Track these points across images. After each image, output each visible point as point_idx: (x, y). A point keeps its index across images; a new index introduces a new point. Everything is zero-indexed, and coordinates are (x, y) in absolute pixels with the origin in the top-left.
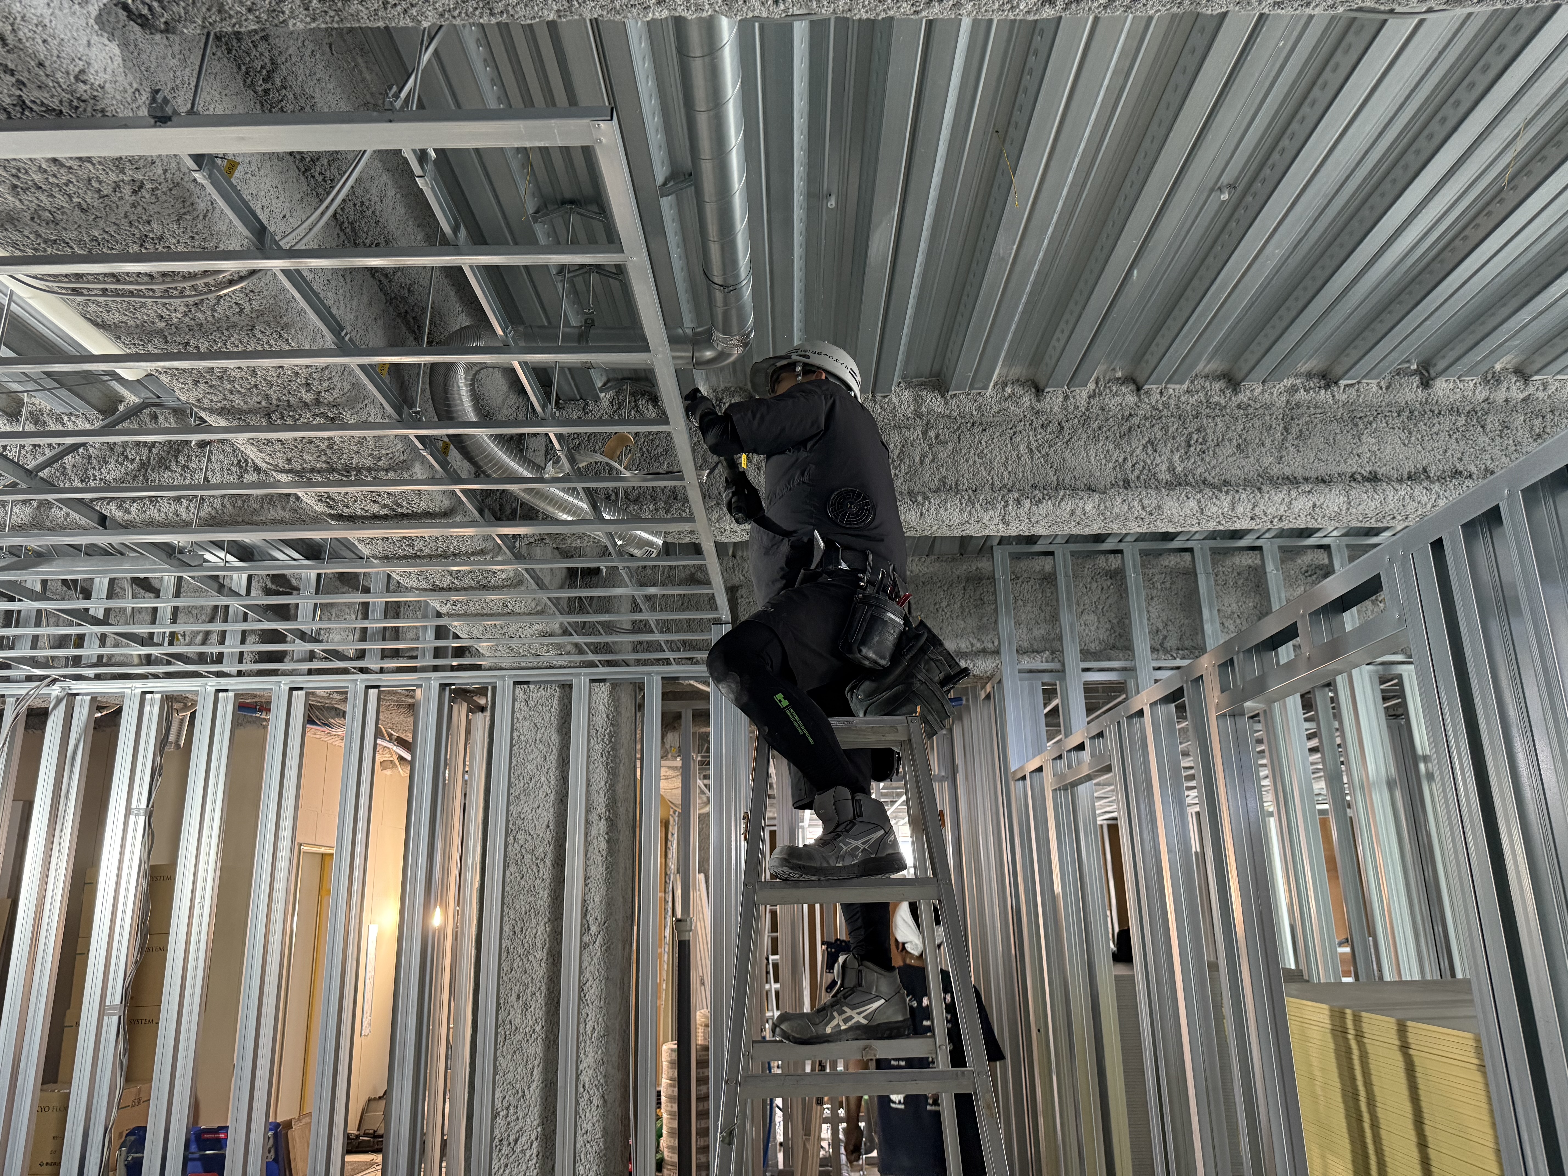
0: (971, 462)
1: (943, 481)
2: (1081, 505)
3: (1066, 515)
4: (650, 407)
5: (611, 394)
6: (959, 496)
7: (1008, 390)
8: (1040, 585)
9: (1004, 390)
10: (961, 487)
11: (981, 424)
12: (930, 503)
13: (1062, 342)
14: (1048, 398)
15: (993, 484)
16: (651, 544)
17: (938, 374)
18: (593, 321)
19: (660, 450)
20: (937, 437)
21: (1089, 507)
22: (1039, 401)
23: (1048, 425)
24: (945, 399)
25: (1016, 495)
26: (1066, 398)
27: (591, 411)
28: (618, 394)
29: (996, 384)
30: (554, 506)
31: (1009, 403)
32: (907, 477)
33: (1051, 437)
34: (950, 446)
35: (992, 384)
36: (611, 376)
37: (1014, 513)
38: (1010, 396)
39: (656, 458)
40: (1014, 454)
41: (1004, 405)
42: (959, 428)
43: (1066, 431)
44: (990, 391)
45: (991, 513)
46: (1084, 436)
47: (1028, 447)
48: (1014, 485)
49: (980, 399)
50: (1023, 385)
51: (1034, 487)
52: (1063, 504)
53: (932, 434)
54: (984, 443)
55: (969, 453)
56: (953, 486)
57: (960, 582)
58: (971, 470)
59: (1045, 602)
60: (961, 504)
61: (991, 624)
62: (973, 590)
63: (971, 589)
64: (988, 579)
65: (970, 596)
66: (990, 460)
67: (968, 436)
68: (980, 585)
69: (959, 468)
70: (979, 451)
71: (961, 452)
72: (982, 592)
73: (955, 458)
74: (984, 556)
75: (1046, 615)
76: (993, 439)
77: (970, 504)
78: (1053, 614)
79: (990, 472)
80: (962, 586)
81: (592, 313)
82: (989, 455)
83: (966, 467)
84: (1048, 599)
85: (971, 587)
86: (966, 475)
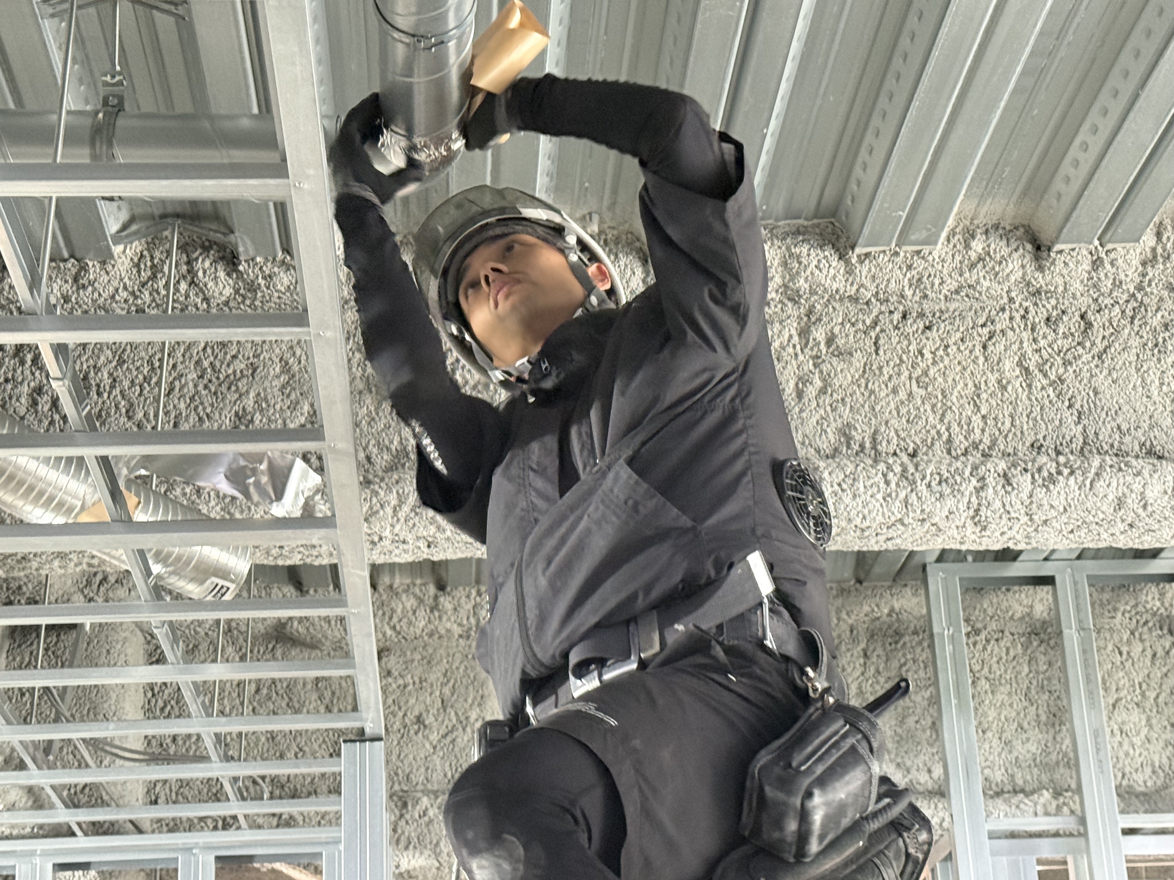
0: (902, 395)
1: (845, 433)
4: (222, 274)
5: (137, 246)
6: (882, 466)
7: (978, 246)
8: (1025, 648)
9: (967, 247)
10: (883, 447)
11: (921, 315)
13: (1095, 150)
14: (1059, 265)
15: (949, 441)
16: (223, 573)
17: (834, 213)
18: (121, 99)
19: (240, 365)
20: (830, 341)
22: (1040, 268)
23: (1059, 318)
24: (848, 262)
25: (1002, 465)
26: (1097, 264)
27: (91, 283)
28: (151, 246)
29: (953, 233)
31: (979, 272)
33: (1067, 344)
34: (858, 360)
35: (944, 235)
36: (138, 211)
38: (980, 259)
39: (232, 382)
40: (993, 378)
41: (971, 277)
42: (875, 323)
43: (1098, 333)
44: (940, 249)
45: (950, 503)
46: (1135, 342)
47: (1020, 364)
48: (994, 443)
49: (919, 264)
50: (1007, 235)
51: (1037, 447)
52: (1100, 485)
53: (819, 334)
54: (928, 355)
55: (899, 375)
56: (868, 445)
57: (855, 640)
58: (904, 411)
59: (1035, 683)
60: (887, 483)
61: (924, 731)
62: (884, 658)
63: (878, 656)
64: (915, 633)
65: (878, 672)
66: (943, 392)
67: (895, 340)
68: (899, 646)
69: (878, 408)
70: (919, 372)
71: (881, 373)
72: (903, 660)
73: (870, 385)
74: (906, 585)
75: (1040, 712)
76: (947, 347)
77: (905, 483)
78: (1053, 710)
79: (943, 415)
80: (859, 648)
81: (120, 83)
82: (940, 380)
83: (892, 405)
84: (1041, 676)
85: (880, 651)
86: (894, 422)
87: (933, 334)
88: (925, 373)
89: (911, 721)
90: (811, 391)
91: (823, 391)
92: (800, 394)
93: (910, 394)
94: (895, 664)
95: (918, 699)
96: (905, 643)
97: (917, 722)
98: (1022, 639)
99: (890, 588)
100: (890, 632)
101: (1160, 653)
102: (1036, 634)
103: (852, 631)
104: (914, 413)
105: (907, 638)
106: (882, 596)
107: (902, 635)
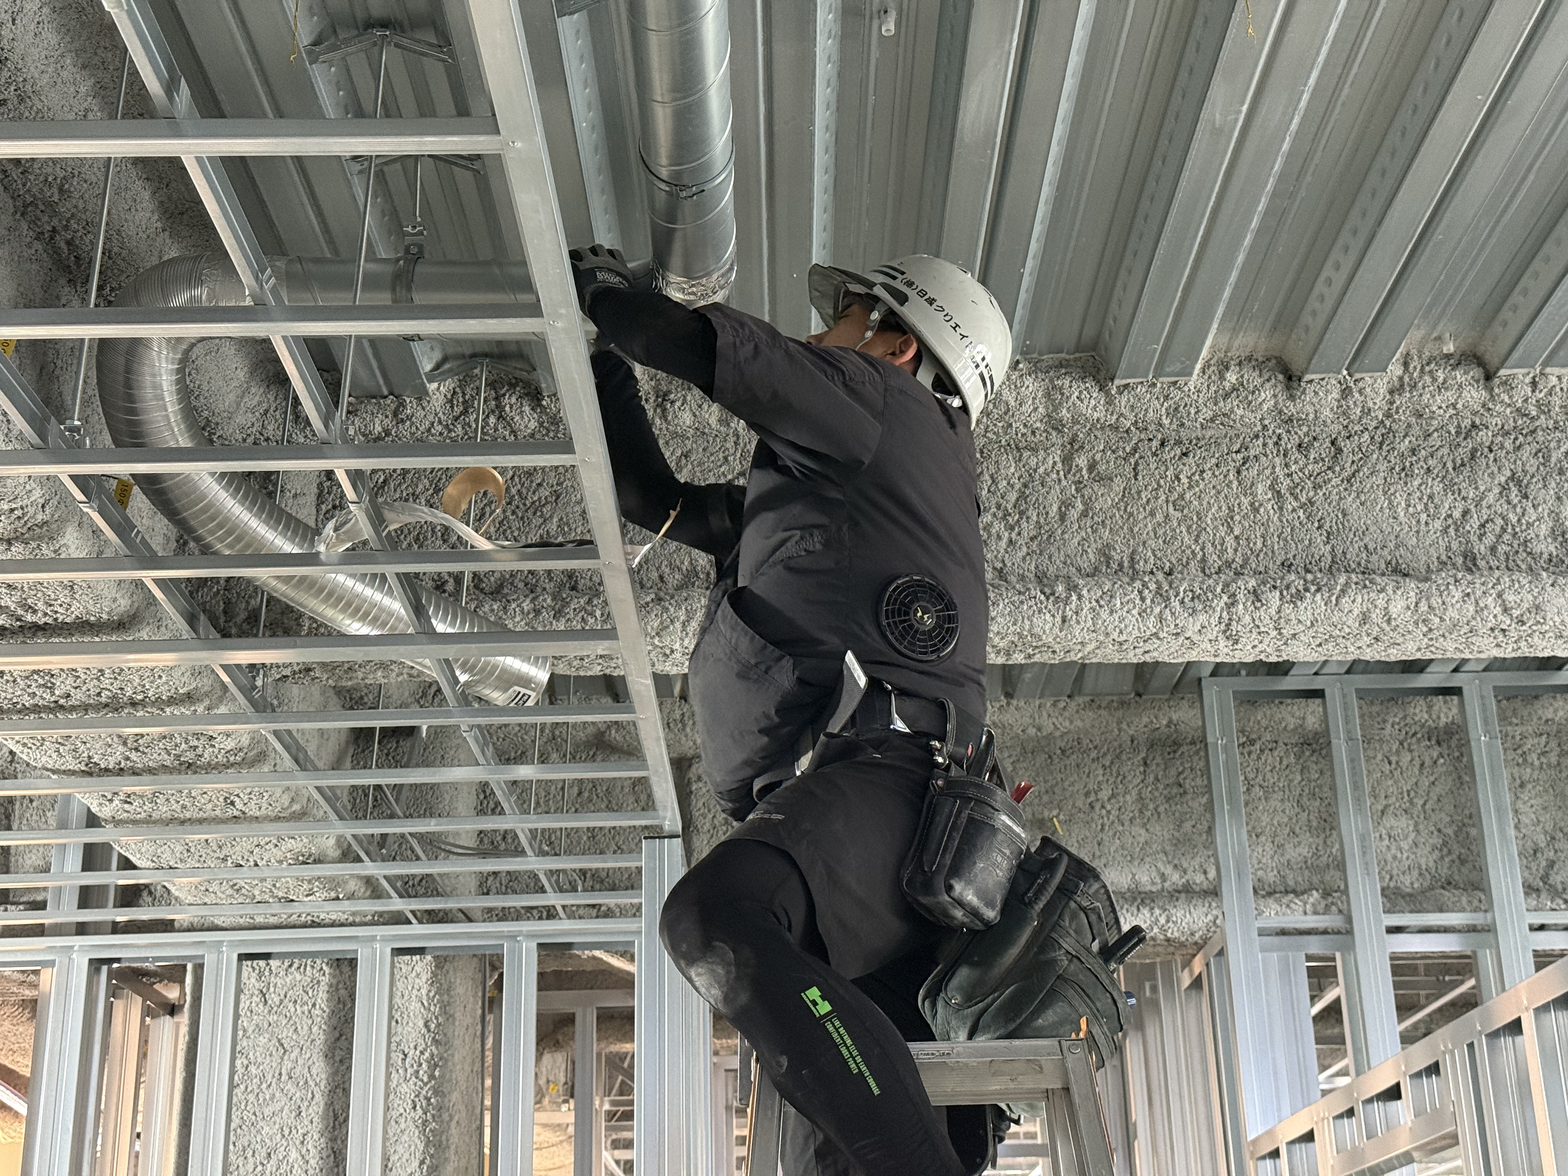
0: (1159, 517)
1: (1105, 553)
2: (1381, 603)
3: (1352, 622)
4: (527, 409)
5: (450, 384)
6: (1138, 584)
7: (1232, 377)
8: (1298, 757)
9: (1222, 378)
10: (1140, 566)
11: (1179, 442)
12: (1080, 597)
13: (1337, 287)
14: (1310, 394)
15: (1204, 560)
16: (525, 681)
17: (1095, 346)
18: (421, 247)
19: (544, 492)
20: (1092, 467)
21: (1397, 607)
22: (1292, 398)
23: (1310, 444)
24: (1108, 394)
25: (1252, 583)
26: (1346, 392)
27: (410, 418)
28: (463, 383)
29: (1207, 365)
30: (335, 606)
31: (1233, 402)
32: (1034, 546)
33: (1317, 468)
34: (1118, 485)
35: (1198, 366)
36: (450, 351)
37: (1247, 619)
38: (1234, 389)
39: (537, 507)
40: (1245, 501)
41: (1225, 406)
42: (1135, 450)
43: (1347, 458)
44: (1195, 380)
45: (1202, 618)
46: (1383, 467)
47: (1272, 487)
48: (1246, 561)
49: (1175, 393)
50: (1260, 366)
51: (1287, 566)
52: (1345, 601)
53: (1082, 461)
54: (1185, 480)
55: (1157, 498)
56: (1126, 564)
57: (1136, 750)
58: (1160, 532)
59: (1307, 791)
60: (1143, 599)
61: (1200, 834)
62: (1163, 767)
63: (1157, 765)
64: (1193, 743)
65: (1157, 779)
66: (1198, 514)
67: (1153, 466)
68: (1177, 755)
69: (1136, 529)
70: (1175, 495)
71: (1140, 497)
72: (1181, 769)
73: (1129, 508)
74: (1183, 698)
75: (1311, 817)
76: (1202, 472)
77: (1159, 599)
78: (1324, 816)
79: (1198, 536)
80: (1139, 758)
81: (421, 233)
82: (1196, 503)
83: (1150, 527)
84: (1313, 784)
85: (1158, 759)
86: (1152, 543)
87: (1190, 460)
88: (1182, 497)
89: (1187, 826)
90: (1074, 514)
91: (1084, 514)
92: (1063, 517)
93: (1167, 517)
94: (1173, 772)
95: (1195, 805)
96: (1183, 753)
97: (1194, 827)
98: (1295, 749)
99: (1168, 700)
100: (1169, 742)
102: (1308, 745)
103: (1132, 741)
104: (1170, 534)
105: (1185, 748)
106: (1160, 708)
107: (1180, 745)
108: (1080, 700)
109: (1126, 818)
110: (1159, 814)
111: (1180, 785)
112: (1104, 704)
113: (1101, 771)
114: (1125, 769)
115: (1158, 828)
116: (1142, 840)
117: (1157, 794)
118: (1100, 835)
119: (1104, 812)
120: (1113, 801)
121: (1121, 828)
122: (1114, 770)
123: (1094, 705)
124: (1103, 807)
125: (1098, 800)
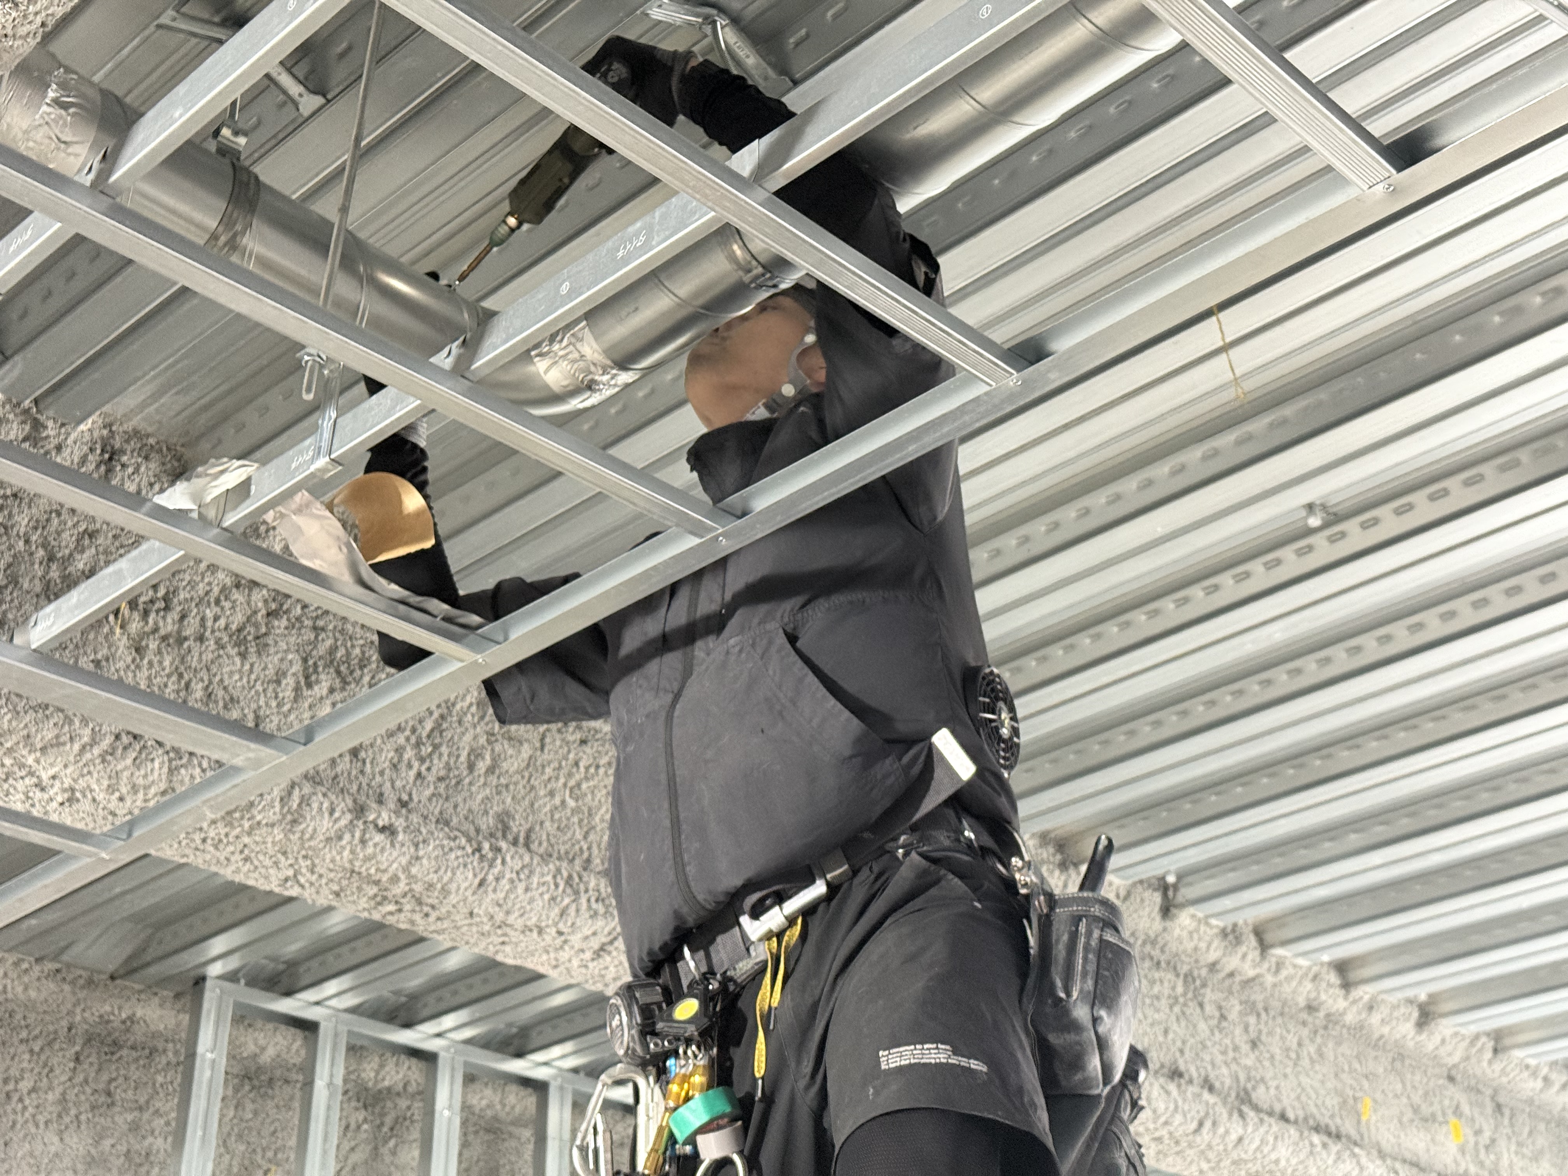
0: (557, 801)
1: (503, 822)
54: (582, 770)
55: (557, 778)
57: (71, 1041)
58: (557, 816)
59: (236, 1130)
62: (96, 1067)
63: (91, 1064)
65: (86, 1081)
66: (590, 809)
67: (558, 743)
68: (115, 1057)
69: (536, 805)
70: (572, 783)
71: (543, 773)
72: (114, 1075)
73: (532, 781)
74: (156, 994)
75: (234, 1163)
76: (598, 767)
79: (587, 833)
80: (73, 1051)
82: (589, 796)
83: (548, 808)
84: (244, 1125)
85: (93, 1059)
86: (548, 824)
87: (588, 750)
88: (578, 785)
89: (107, 1143)
90: (482, 766)
91: (491, 770)
92: (471, 767)
93: (563, 802)
94: (105, 1077)
95: (119, 1119)
96: (120, 1058)
97: (113, 1146)
98: (236, 1081)
99: (140, 992)
100: (109, 1040)
101: (353, 1126)
102: (250, 1079)
103: (70, 1029)
104: (565, 822)
105: (124, 1052)
106: (129, 998)
107: (121, 1047)
108: (50, 966)
109: (41, 1119)
110: (79, 1122)
111: (109, 1094)
112: (70, 977)
113: (27, 1056)
114: (55, 1061)
115: (75, 1139)
116: (53, 1149)
117: (83, 1098)
118: (10, 1134)
119: (20, 1106)
120: (34, 1095)
121: (33, 1130)
122: (43, 1057)
123: (59, 976)
124: (21, 1100)
125: (16, 1090)
